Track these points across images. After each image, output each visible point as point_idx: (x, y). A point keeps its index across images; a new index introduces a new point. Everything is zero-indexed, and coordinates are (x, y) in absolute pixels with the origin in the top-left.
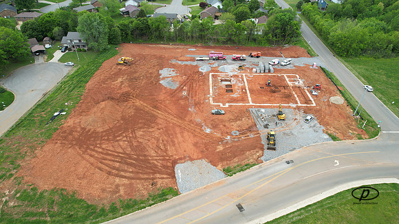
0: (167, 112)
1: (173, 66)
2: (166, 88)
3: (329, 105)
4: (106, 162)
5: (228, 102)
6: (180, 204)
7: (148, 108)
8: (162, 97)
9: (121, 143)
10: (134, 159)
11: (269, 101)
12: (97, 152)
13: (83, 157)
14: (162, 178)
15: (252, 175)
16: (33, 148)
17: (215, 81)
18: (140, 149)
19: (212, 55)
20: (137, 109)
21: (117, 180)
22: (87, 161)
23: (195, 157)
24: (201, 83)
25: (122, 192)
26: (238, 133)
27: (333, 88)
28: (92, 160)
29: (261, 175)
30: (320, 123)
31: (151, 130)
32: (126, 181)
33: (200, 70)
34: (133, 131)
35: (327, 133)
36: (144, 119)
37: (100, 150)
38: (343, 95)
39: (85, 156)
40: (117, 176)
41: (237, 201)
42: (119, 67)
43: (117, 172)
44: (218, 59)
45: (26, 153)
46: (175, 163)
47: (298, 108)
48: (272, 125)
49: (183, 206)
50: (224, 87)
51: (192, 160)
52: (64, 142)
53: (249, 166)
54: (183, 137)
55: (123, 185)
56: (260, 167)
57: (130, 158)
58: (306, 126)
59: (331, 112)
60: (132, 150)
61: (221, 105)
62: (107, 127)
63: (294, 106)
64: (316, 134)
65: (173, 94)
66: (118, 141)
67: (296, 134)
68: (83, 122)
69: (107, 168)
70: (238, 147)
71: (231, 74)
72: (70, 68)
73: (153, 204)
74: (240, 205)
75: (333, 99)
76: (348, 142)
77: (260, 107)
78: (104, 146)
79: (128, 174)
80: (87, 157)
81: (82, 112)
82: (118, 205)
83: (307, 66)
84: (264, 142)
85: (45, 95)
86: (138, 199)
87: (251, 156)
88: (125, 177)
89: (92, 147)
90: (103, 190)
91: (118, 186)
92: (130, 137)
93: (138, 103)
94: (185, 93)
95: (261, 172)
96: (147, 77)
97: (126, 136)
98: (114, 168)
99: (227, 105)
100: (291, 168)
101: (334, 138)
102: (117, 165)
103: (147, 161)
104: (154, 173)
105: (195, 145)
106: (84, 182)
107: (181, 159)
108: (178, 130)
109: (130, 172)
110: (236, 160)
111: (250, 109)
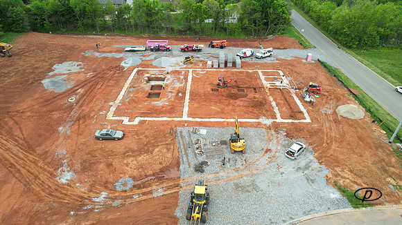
2: (45, 90)
19: (150, 44)
38: (361, 103)
44: (158, 49)
47: (276, 127)
58: (289, 166)
61: (126, 121)
63: (268, 122)
71: (170, 69)
75: (343, 110)
83: (298, 60)
99: (137, 121)
101: (354, 200)
111: (179, 129)
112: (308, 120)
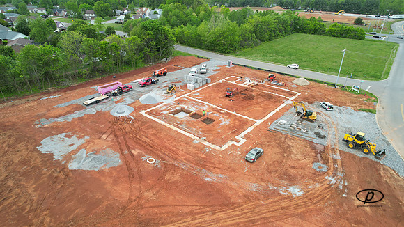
3: (307, 88)
5: (234, 134)
11: (266, 109)
19: (105, 90)
24: (151, 131)
30: (336, 105)
33: (117, 115)
35: (359, 110)
44: (122, 91)
50: (193, 119)
58: (337, 114)
59: (320, 92)
61: (236, 143)
63: (289, 101)
64: (357, 116)
71: (171, 101)
77: (272, 119)
83: (223, 67)
94: (151, 160)
111: (271, 128)
112: (298, 93)
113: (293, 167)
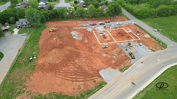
0: (83, 50)
1: (75, 30)
2: (77, 40)
3: (145, 38)
4: (68, 76)
5: (107, 42)
6: (109, 87)
7: (74, 50)
8: (77, 44)
9: (71, 67)
10: (80, 73)
11: (122, 40)
12: (61, 72)
13: (56, 76)
14: (97, 78)
15: (131, 70)
16: (28, 76)
17: (97, 34)
18: (80, 68)
19: (90, 23)
20: (70, 51)
21: (78, 83)
22: (59, 77)
23: (105, 67)
24: (91, 36)
25: (82, 88)
26: (117, 54)
27: (143, 32)
28: (61, 76)
29: (134, 69)
30: (145, 45)
31: (80, 59)
32: (82, 83)
33: (88, 30)
34: (73, 61)
35: (150, 49)
36: (75, 54)
37: (62, 71)
38: (148, 34)
39: (57, 75)
40: (77, 81)
41: (131, 81)
42: (51, 33)
43: (75, 80)
44: (93, 25)
45: (25, 79)
46: (98, 71)
47: (135, 41)
48: (128, 49)
49: (111, 88)
50: (102, 36)
51: (104, 68)
52: (42, 71)
53: (128, 67)
54: (95, 59)
55: (81, 85)
56: (133, 66)
57: (79, 73)
58: (141, 48)
59: (147, 41)
60: (77, 69)
61: (105, 44)
62: (60, 61)
63: (133, 40)
64: (146, 50)
65: (81, 42)
66: (68, 66)
67: (139, 51)
68: (47, 60)
69: (70, 79)
70: (120, 60)
71: (102, 31)
72: (26, 36)
73: (98, 90)
74: (132, 82)
75: (145, 36)
76: (158, 51)
77: (120, 42)
78: (63, 69)
79: (81, 80)
80: (58, 76)
81: (44, 56)
82: (84, 94)
83: (130, 24)
84: (129, 56)
85: (19, 50)
86: (91, 89)
87: (127, 63)
88: (80, 81)
89: (58, 71)
90: (74, 89)
91: (79, 86)
92: (73, 63)
93: (69, 48)
94: (86, 41)
95: (134, 68)
96: (66, 36)
97: (71, 63)
98: (73, 78)
99: (107, 44)
100: (144, 65)
101: (153, 51)
102: (74, 76)
103: (86, 72)
104: (92, 77)
105: (102, 62)
106: (63, 87)
107: (100, 69)
108: (92, 57)
109: (82, 78)
110: (122, 65)
111: (117, 44)
112: (140, 39)
113: (110, 52)
